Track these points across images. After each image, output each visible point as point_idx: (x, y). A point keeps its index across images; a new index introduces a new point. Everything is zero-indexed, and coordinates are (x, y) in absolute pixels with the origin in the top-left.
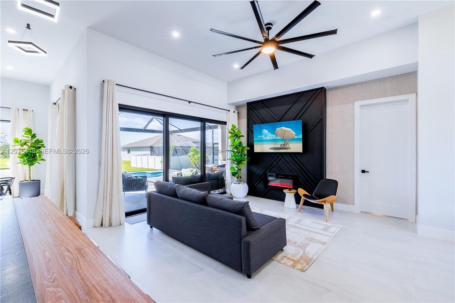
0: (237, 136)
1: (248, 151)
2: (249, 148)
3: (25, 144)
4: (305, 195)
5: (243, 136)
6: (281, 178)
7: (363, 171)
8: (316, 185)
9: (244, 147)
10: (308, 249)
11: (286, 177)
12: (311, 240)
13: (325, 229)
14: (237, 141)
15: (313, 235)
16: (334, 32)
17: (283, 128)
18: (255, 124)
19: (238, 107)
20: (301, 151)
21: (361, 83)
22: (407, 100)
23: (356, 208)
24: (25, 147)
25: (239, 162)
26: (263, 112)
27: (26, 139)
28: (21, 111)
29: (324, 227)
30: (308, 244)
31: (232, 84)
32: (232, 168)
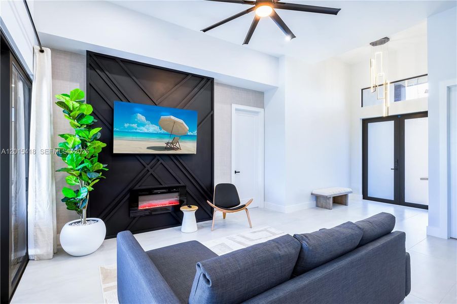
6: (161, 193)
7: (235, 172)
17: (172, 117)
21: (236, 87)
26: (127, 82)
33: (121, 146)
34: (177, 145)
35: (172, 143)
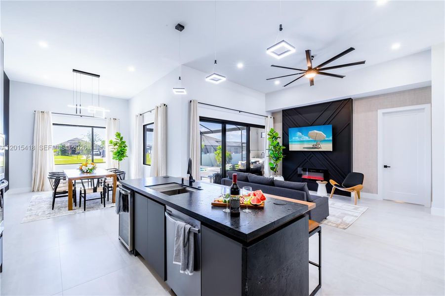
0: (275, 138)
1: (283, 149)
2: (284, 148)
3: (116, 144)
4: (335, 185)
5: (279, 138)
6: (313, 172)
7: (385, 167)
8: (344, 178)
9: (280, 147)
10: (344, 219)
11: (318, 171)
12: (346, 214)
13: (356, 209)
14: (275, 143)
15: (346, 212)
16: (363, 63)
17: (315, 131)
18: (290, 128)
19: (274, 114)
20: (332, 150)
21: (384, 95)
22: (424, 109)
23: (379, 196)
24: (116, 147)
25: (277, 159)
26: (297, 118)
27: (117, 140)
28: (112, 120)
29: (354, 208)
30: (344, 217)
31: (270, 95)
32: (270, 163)
33: (294, 147)
34: (319, 146)
35: (316, 145)
